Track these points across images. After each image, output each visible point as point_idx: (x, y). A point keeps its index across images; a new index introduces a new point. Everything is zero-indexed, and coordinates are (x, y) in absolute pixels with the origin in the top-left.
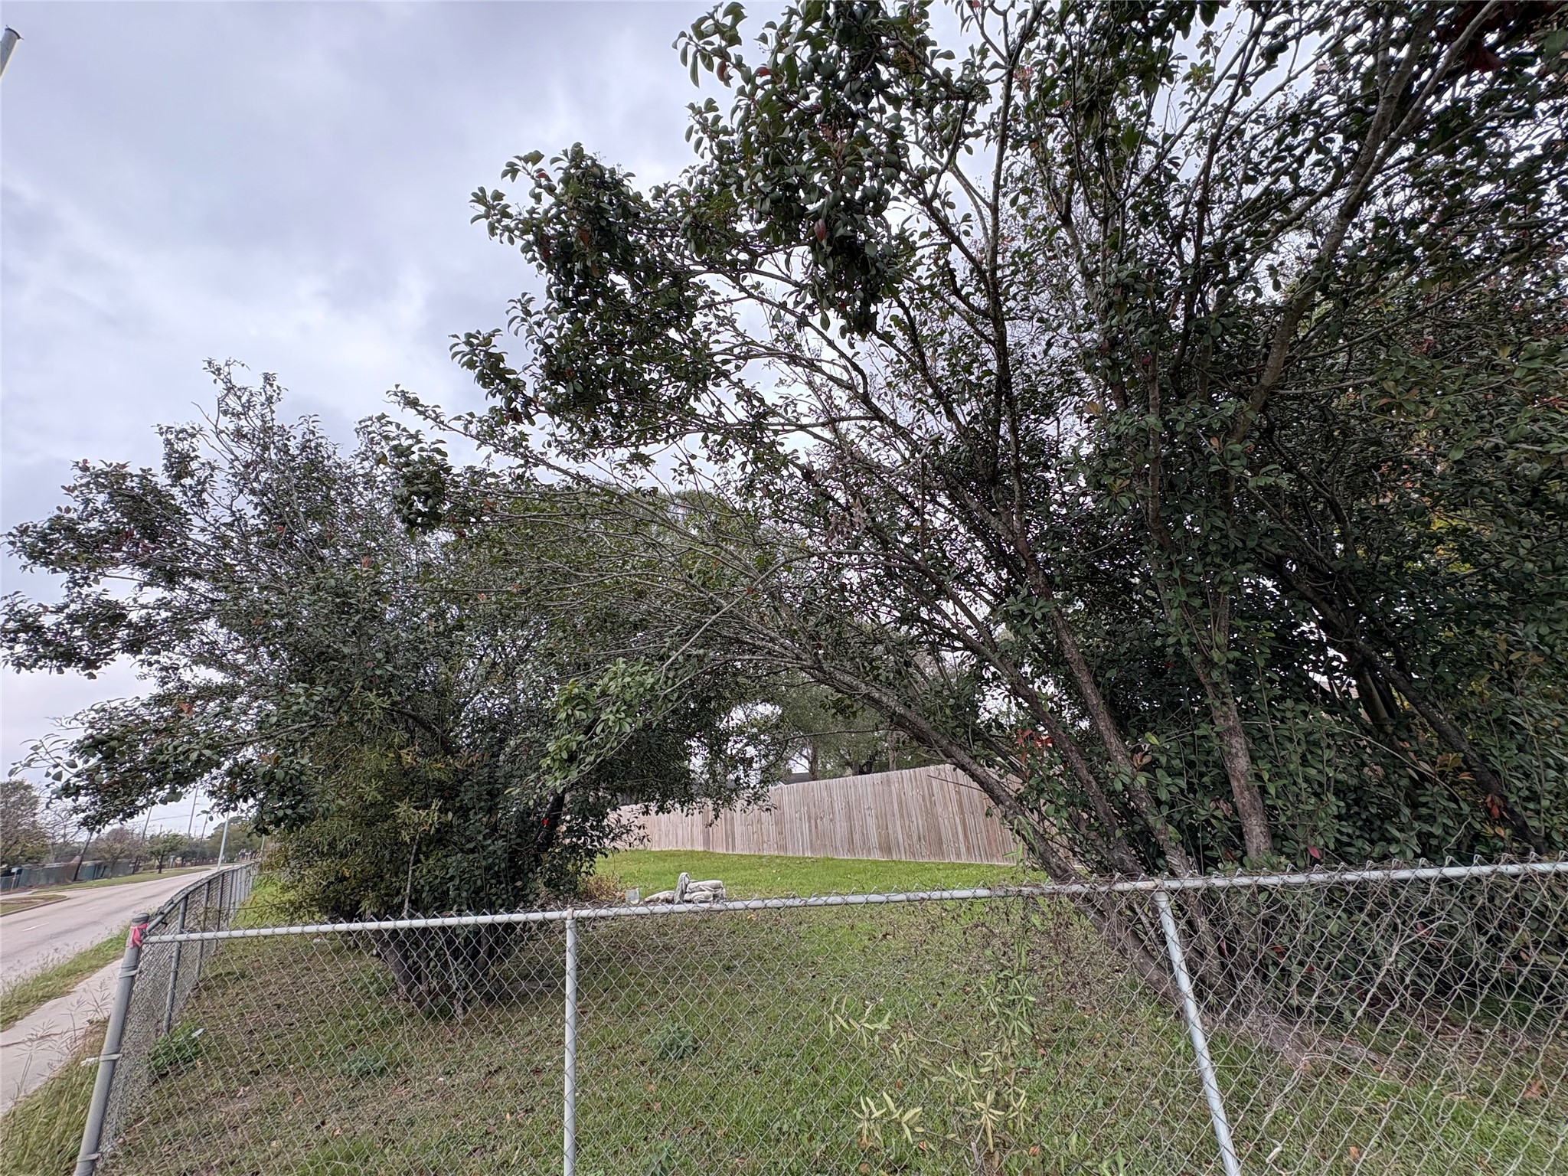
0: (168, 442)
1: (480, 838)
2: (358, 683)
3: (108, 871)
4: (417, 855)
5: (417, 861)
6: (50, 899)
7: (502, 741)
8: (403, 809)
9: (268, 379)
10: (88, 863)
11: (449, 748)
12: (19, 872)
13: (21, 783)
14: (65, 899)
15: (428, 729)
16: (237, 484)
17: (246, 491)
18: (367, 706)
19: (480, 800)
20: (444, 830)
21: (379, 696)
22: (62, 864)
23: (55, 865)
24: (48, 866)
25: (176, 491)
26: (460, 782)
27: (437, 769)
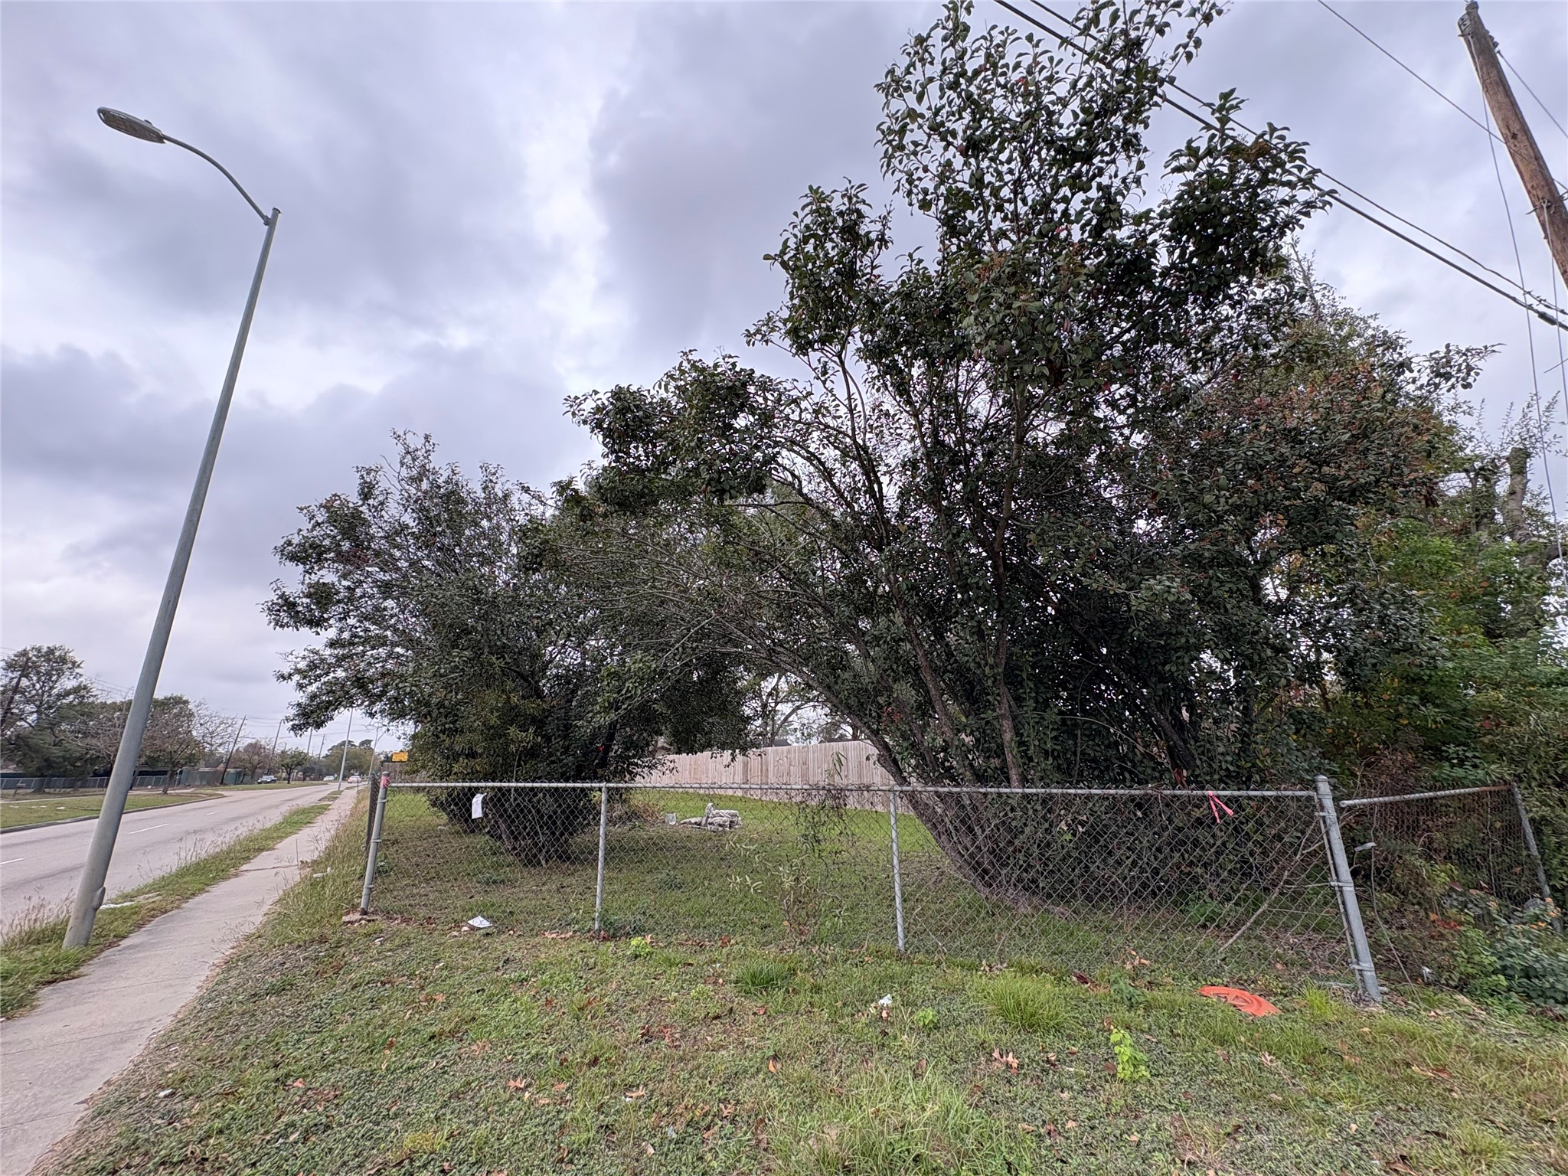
0: (362, 477)
1: (559, 754)
2: (486, 650)
3: (247, 778)
4: (519, 762)
5: (519, 765)
6: (211, 795)
7: (574, 692)
8: (513, 731)
9: (427, 438)
10: (231, 770)
11: (539, 694)
12: (181, 772)
13: (181, 698)
14: (222, 796)
15: (526, 680)
16: (404, 505)
17: (409, 510)
18: (491, 665)
19: (558, 730)
20: (536, 747)
21: (498, 659)
22: (213, 769)
23: (207, 770)
24: (201, 770)
25: (364, 509)
26: (547, 717)
27: (532, 707)
